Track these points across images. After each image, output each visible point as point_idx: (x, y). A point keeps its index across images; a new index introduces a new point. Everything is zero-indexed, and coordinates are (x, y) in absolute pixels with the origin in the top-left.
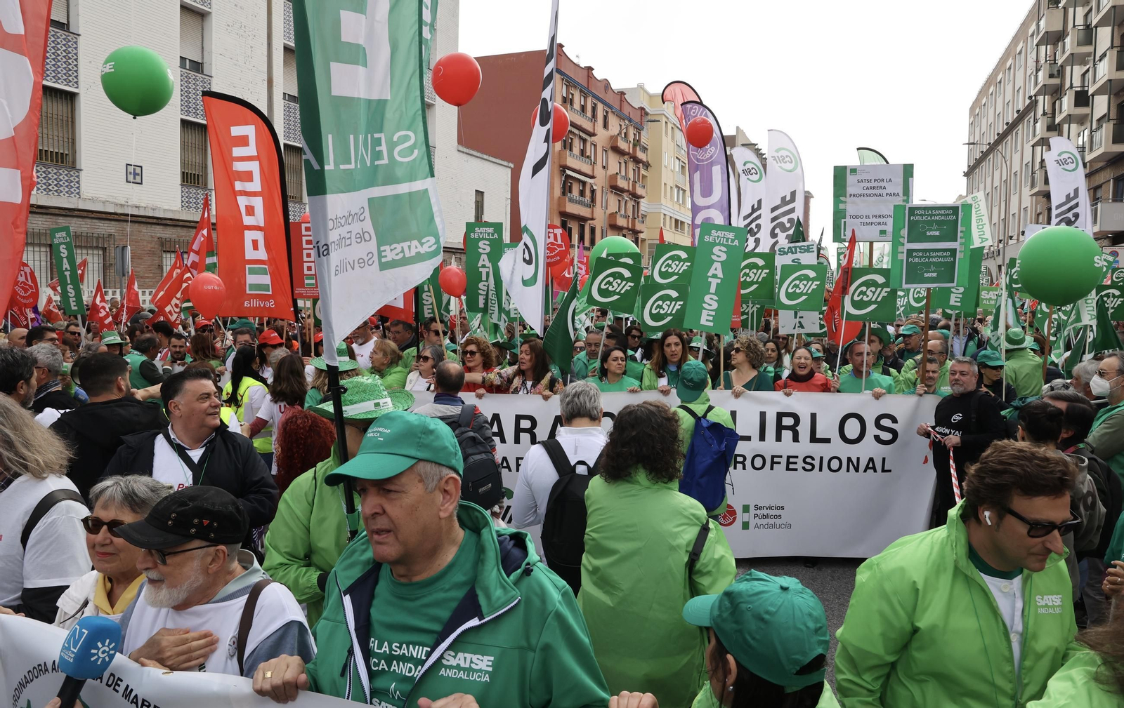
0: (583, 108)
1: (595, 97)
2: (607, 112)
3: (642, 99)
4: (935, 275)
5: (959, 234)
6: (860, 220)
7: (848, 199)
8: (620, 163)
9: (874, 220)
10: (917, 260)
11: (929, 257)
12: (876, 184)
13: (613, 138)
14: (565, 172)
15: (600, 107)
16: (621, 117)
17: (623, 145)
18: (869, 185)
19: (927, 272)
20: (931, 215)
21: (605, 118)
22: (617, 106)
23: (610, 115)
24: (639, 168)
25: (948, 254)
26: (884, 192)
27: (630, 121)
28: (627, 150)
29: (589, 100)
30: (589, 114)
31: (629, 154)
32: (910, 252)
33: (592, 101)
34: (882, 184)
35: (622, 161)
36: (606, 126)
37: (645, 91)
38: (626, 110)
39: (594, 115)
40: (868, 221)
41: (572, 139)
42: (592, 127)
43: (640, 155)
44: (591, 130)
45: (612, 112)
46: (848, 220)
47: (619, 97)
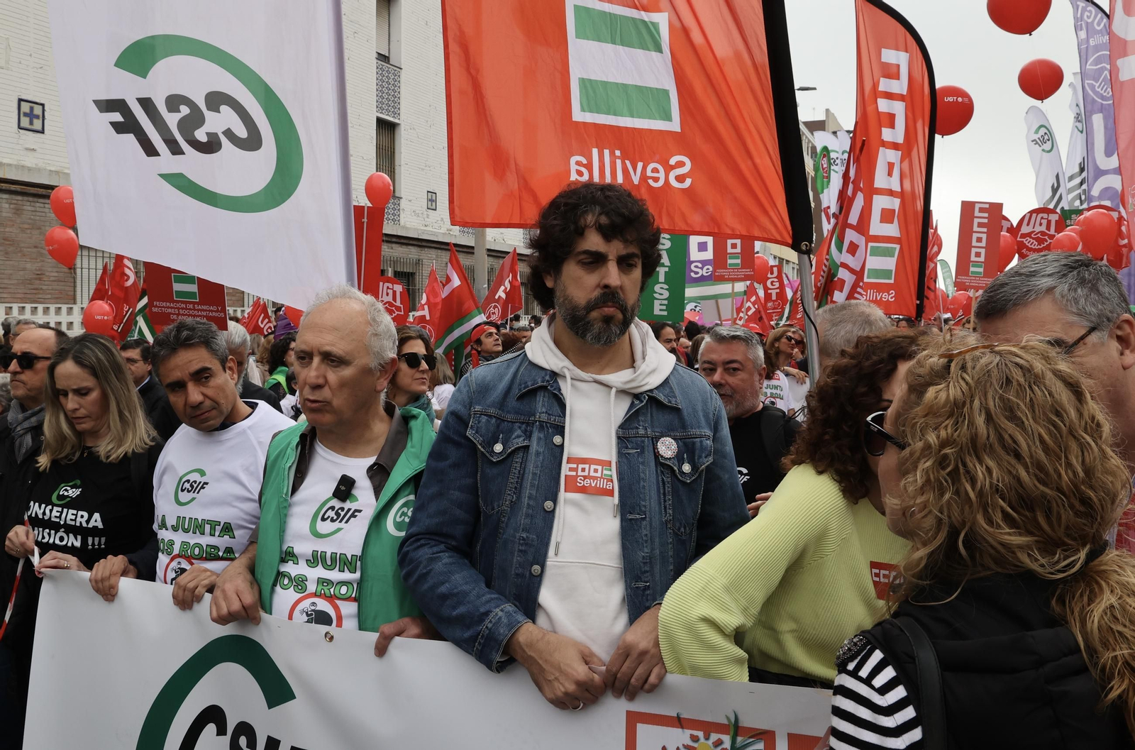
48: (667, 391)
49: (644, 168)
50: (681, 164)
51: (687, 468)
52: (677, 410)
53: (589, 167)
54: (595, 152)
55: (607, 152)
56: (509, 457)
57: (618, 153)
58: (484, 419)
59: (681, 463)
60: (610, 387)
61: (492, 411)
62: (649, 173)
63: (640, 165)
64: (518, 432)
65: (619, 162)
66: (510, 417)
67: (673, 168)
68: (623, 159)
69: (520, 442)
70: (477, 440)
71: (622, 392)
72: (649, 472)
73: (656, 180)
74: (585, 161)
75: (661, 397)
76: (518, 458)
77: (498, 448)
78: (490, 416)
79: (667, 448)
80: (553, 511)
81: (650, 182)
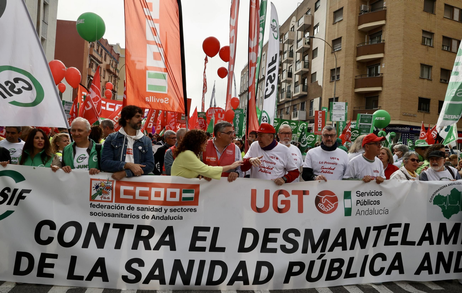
0: (98, 50)
1: (102, 46)
2: (106, 54)
3: (118, 50)
4: (365, 131)
5: (372, 122)
6: (336, 116)
7: (333, 110)
8: (109, 77)
9: (339, 116)
10: (362, 127)
11: (364, 127)
12: (339, 107)
13: (108, 66)
14: (90, 78)
15: (104, 51)
16: (111, 57)
17: (112, 69)
18: (338, 107)
19: (364, 130)
20: (366, 117)
21: (105, 56)
22: (110, 51)
23: (107, 55)
24: (116, 80)
25: (369, 126)
26: (341, 109)
27: (114, 59)
28: (113, 71)
29: (100, 47)
30: (100, 53)
31: (113, 73)
32: (360, 125)
33: (101, 48)
34: (341, 107)
35: (110, 76)
36: (105, 60)
37: (120, 47)
38: (113, 54)
39: (101, 55)
40: (337, 116)
41: (92, 64)
42: (101, 59)
43: (117, 74)
44: (101, 61)
45: (108, 54)
46: (333, 116)
47: (111, 48)
48: (141, 140)
49: (160, 100)
50: (167, 99)
51: (144, 151)
52: (143, 143)
53: (149, 99)
54: (150, 97)
55: (153, 97)
56: (118, 148)
57: (155, 97)
58: (114, 142)
59: (143, 150)
60: (132, 138)
61: (115, 140)
62: (161, 100)
63: (159, 99)
64: (120, 144)
65: (155, 99)
66: (118, 142)
67: (165, 100)
68: (156, 98)
69: (120, 145)
70: (113, 145)
71: (134, 139)
72: (138, 152)
73: (162, 102)
74: (148, 98)
75: (140, 141)
76: (120, 148)
77: (117, 146)
78: (115, 141)
79: (140, 148)
80: (126, 156)
81: (161, 102)
